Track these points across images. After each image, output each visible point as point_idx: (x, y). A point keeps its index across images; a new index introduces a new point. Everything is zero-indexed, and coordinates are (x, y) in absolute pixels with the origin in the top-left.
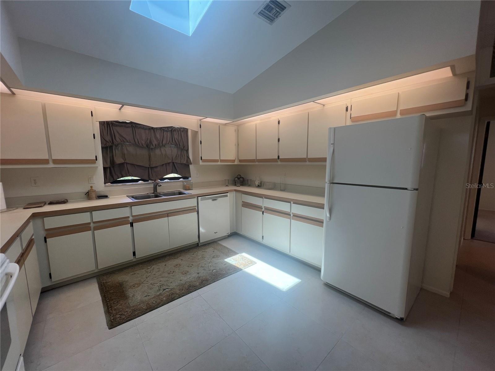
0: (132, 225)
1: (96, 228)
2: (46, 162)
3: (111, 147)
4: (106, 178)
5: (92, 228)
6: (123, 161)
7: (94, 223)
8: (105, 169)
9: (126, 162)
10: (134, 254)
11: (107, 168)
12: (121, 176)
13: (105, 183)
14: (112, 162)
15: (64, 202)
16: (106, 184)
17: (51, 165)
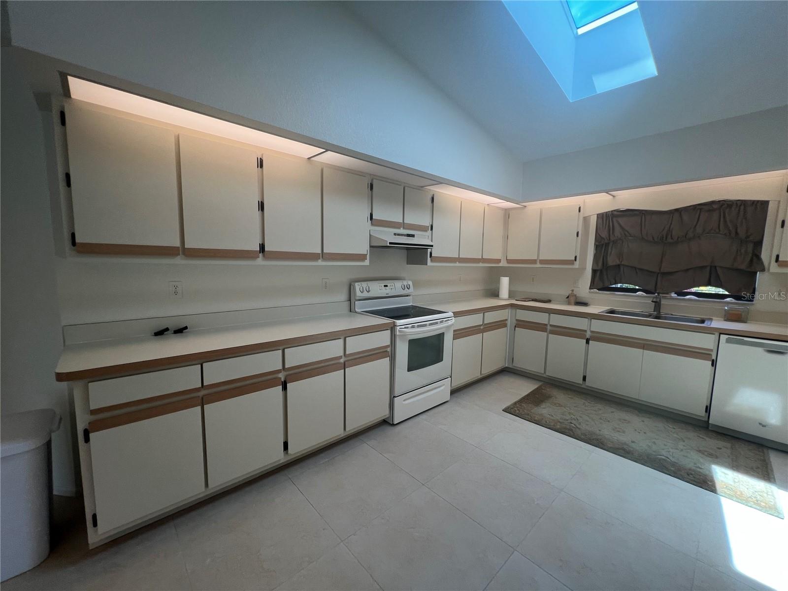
0: (588, 342)
1: (552, 332)
2: (534, 262)
3: (607, 245)
4: (593, 283)
5: (548, 330)
6: (618, 263)
7: (551, 325)
8: (594, 271)
9: (622, 263)
10: (584, 378)
11: (598, 270)
12: (614, 282)
13: (590, 288)
14: (604, 263)
15: (549, 301)
16: (592, 290)
17: (538, 265)
